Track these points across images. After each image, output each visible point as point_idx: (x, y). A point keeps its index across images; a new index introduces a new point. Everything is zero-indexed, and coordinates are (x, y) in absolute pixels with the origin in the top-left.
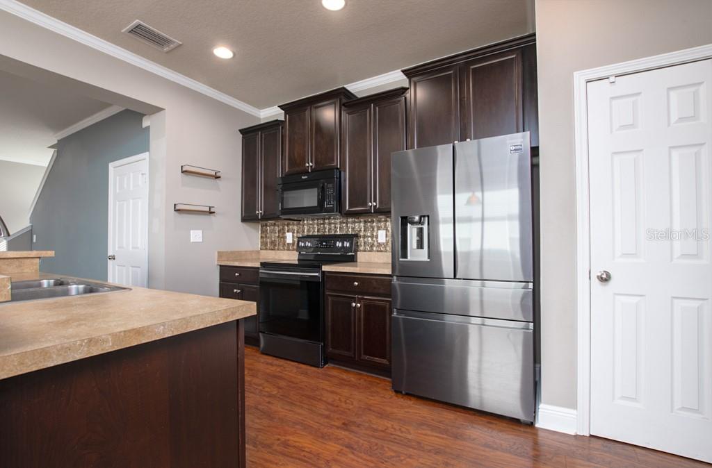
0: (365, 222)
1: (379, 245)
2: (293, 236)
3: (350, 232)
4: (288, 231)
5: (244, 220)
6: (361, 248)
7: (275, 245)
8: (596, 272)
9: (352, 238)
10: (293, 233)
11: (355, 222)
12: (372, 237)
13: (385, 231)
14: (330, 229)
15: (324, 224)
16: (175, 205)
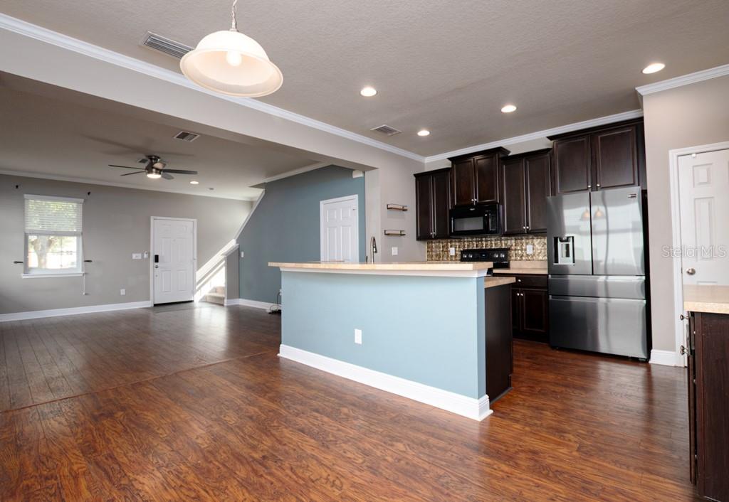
0: (516, 239)
1: (528, 255)
2: (456, 251)
3: (504, 247)
4: (451, 246)
5: (418, 239)
6: (513, 258)
7: (440, 257)
8: (686, 269)
9: (506, 251)
10: (456, 248)
11: (508, 240)
12: (522, 250)
13: (532, 246)
14: (486, 245)
15: (482, 241)
16: (385, 231)
